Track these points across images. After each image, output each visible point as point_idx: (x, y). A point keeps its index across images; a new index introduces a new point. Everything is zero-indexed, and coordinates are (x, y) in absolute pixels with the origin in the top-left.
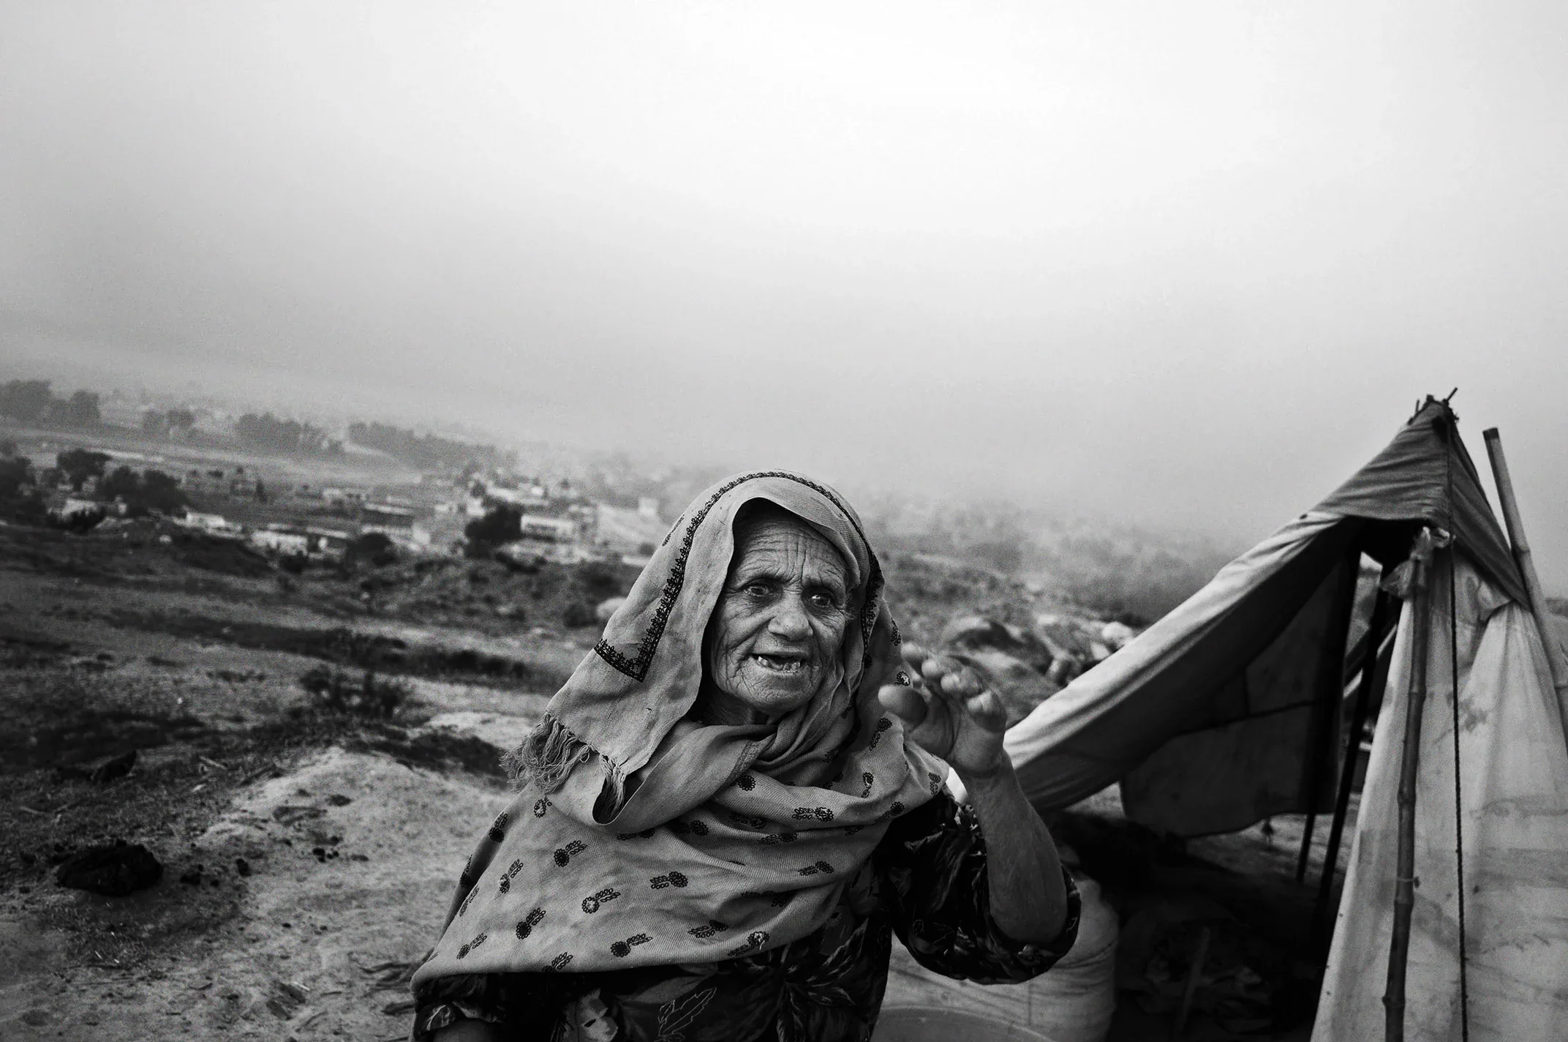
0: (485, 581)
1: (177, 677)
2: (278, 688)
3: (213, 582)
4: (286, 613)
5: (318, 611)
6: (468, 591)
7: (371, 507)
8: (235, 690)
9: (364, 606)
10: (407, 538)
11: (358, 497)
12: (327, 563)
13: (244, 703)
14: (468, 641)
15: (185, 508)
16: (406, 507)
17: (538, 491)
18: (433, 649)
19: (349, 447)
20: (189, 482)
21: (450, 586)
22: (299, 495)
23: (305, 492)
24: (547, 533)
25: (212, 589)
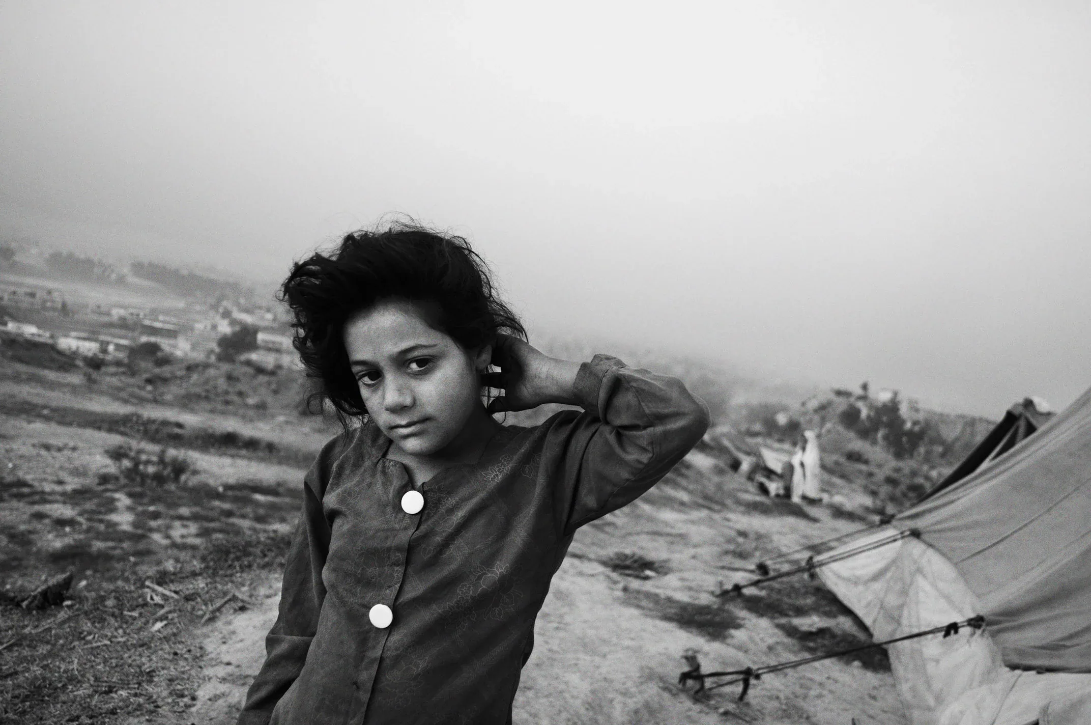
0: (237, 380)
1: (8, 447)
2: (88, 457)
3: (33, 375)
4: (91, 399)
5: (116, 398)
6: (225, 387)
7: (147, 322)
8: (54, 458)
9: (150, 396)
10: (175, 346)
11: (138, 315)
12: (118, 363)
13: (61, 468)
14: (229, 424)
15: (6, 318)
16: (174, 324)
17: (269, 316)
18: (205, 430)
19: (132, 279)
20: (9, 300)
21: (211, 383)
22: (93, 312)
23: (98, 310)
24: (277, 346)
25: (32, 379)
